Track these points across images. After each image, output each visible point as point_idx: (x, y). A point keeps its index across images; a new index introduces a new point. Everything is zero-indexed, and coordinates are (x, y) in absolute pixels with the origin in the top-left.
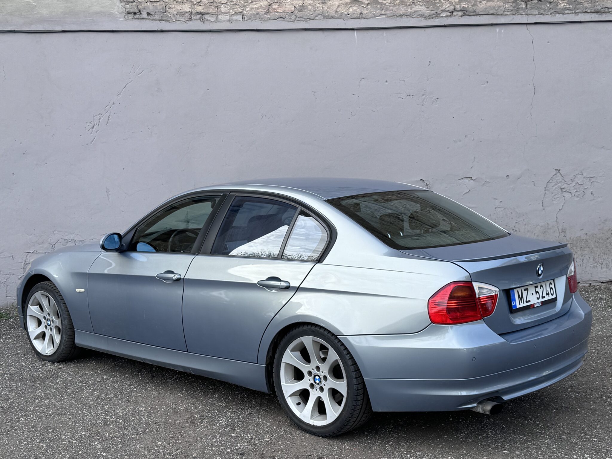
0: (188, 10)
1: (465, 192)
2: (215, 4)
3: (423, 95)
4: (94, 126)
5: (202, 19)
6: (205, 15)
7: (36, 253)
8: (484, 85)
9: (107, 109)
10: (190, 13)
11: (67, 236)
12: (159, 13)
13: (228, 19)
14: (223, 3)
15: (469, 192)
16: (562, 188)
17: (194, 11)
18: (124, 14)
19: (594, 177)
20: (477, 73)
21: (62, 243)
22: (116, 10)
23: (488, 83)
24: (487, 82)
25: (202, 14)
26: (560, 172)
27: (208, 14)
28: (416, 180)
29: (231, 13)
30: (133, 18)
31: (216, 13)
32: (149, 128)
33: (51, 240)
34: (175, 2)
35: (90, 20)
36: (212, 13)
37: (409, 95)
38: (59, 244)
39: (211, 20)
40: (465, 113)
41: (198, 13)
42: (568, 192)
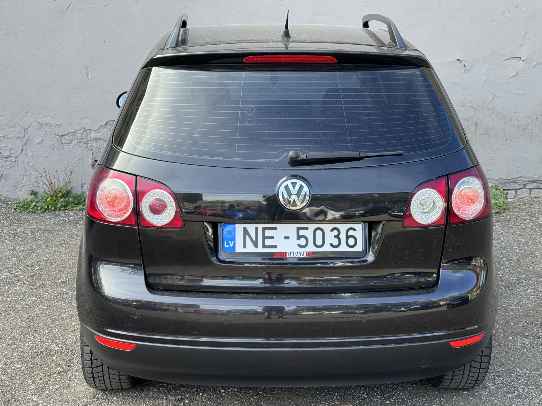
1: (512, 75)
7: (6, 138)
11: (41, 119)
15: (516, 75)
21: (35, 127)
28: (451, 60)
33: (23, 123)
38: (33, 127)
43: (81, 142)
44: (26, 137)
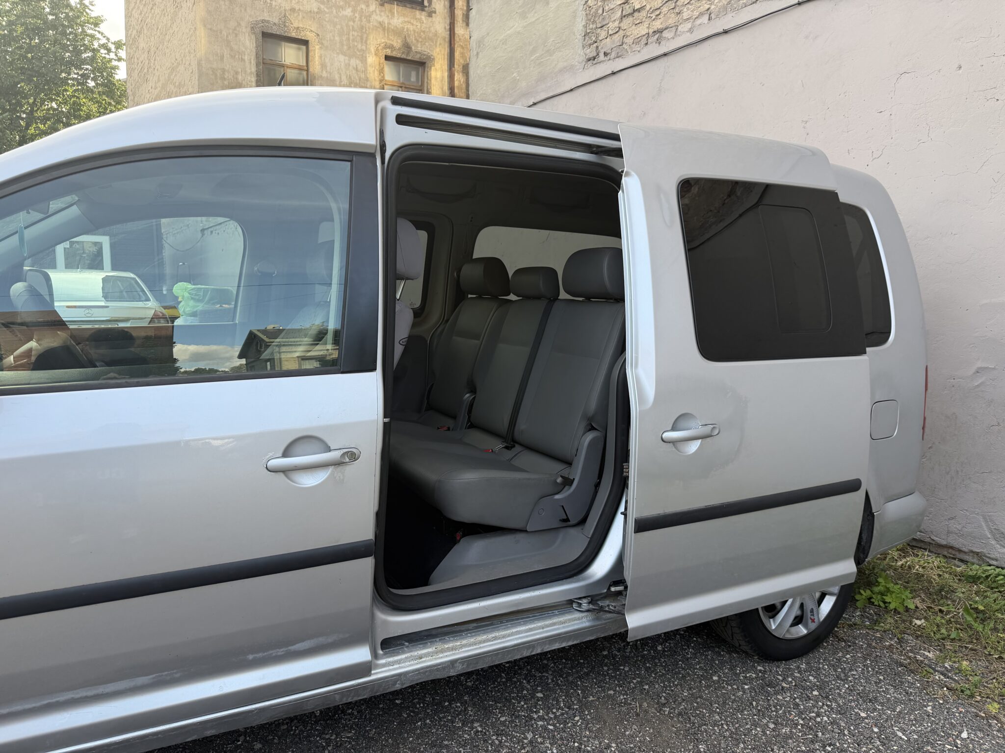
0: (646, 31)
2: (677, 10)
5: (658, 41)
6: (664, 32)
10: (647, 35)
12: (615, 48)
13: (690, 27)
14: (686, 3)
17: (651, 31)
18: (584, 63)
22: (576, 60)
25: (659, 32)
27: (666, 29)
29: (695, 15)
30: (591, 64)
31: (676, 24)
34: (634, 27)
35: (555, 81)
36: (670, 26)
39: (669, 38)
41: (655, 32)
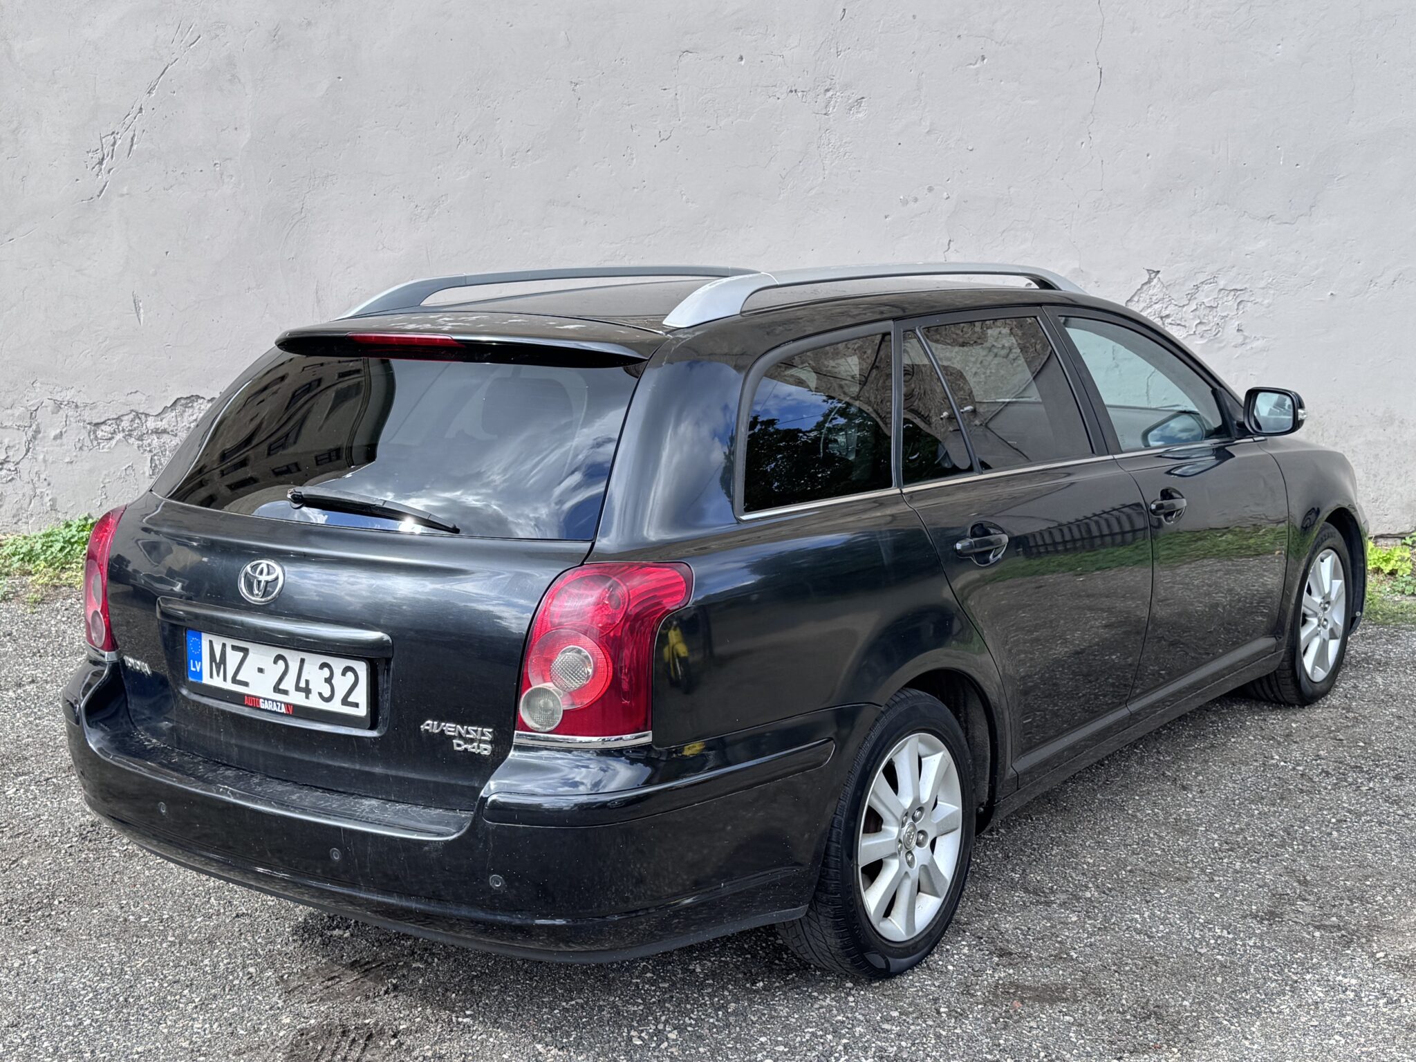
3: (828, 90)
4: (103, 159)
8: (977, 66)
9: (127, 121)
11: (58, 394)
16: (1163, 314)
19: (1246, 288)
20: (959, 36)
21: (49, 409)
23: (985, 61)
24: (984, 59)
26: (1159, 275)
32: (215, 164)
33: (28, 401)
37: (793, 89)
38: (45, 409)
40: (928, 132)
42: (1178, 325)
43: (130, 435)
44: (34, 427)
